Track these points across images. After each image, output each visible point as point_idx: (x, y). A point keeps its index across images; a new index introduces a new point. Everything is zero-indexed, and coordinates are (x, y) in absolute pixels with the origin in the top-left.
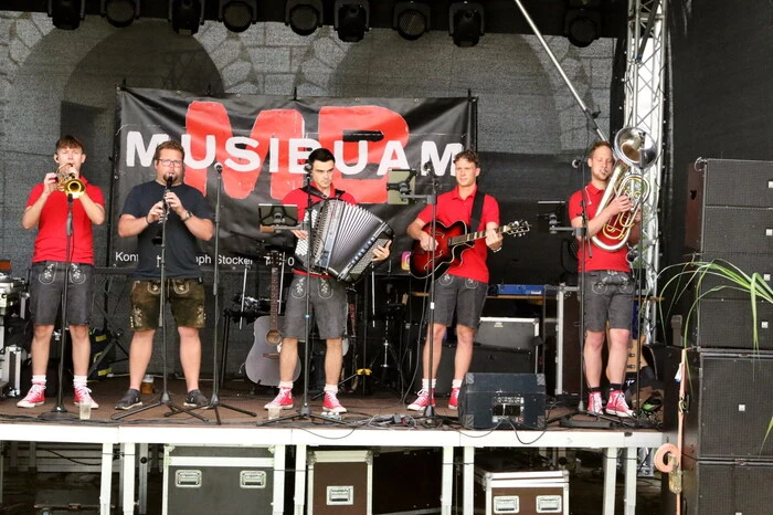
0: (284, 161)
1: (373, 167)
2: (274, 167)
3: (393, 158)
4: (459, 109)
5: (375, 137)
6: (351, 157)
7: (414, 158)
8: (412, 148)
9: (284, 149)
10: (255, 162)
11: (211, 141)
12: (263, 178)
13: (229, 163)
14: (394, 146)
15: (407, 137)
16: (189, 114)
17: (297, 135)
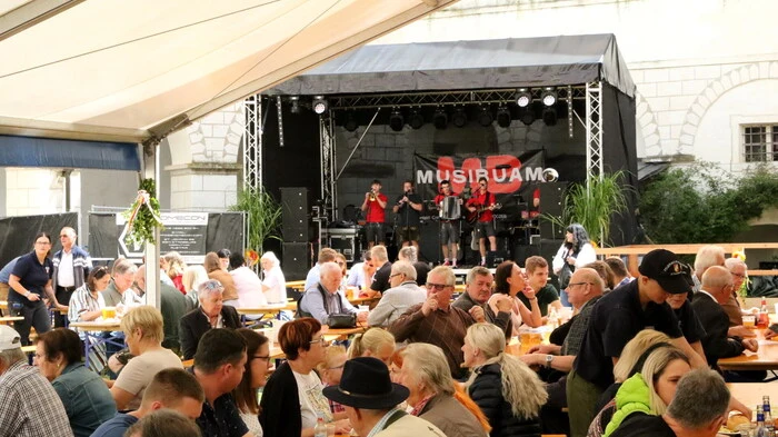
0: (474, 178)
1: (508, 178)
2: (471, 181)
3: (516, 175)
4: (540, 154)
5: (508, 167)
6: (499, 175)
7: (523, 175)
8: (522, 171)
9: (474, 173)
10: (464, 179)
11: (447, 172)
12: (467, 185)
13: (454, 180)
14: (516, 170)
15: (520, 166)
16: (439, 162)
17: (478, 168)
